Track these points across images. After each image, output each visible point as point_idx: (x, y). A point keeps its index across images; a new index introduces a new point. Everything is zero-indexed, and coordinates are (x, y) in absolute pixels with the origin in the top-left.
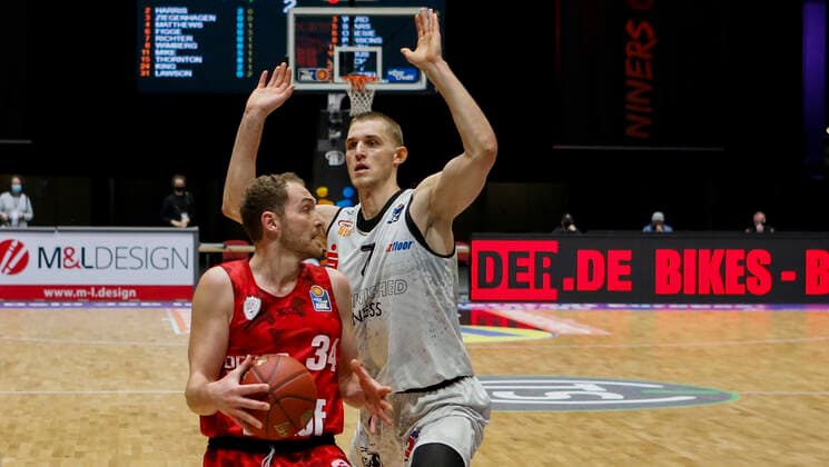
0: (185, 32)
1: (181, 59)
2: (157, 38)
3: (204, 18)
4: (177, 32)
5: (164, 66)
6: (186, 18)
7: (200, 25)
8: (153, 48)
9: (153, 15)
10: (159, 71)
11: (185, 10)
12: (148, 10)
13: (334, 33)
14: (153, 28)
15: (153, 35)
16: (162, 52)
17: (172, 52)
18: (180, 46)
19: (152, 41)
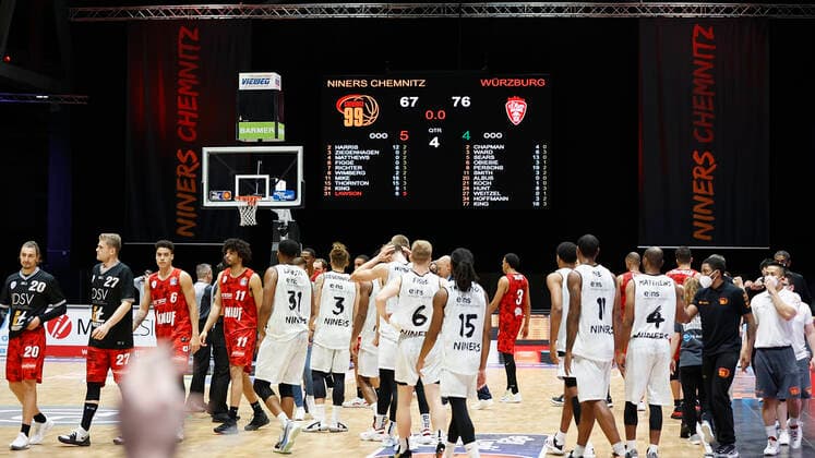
0: (357, 163)
1: (354, 183)
2: (337, 168)
3: (371, 152)
4: (351, 163)
5: (341, 188)
6: (358, 152)
7: (368, 158)
8: (333, 175)
9: (333, 150)
10: (338, 192)
11: (356, 147)
12: (330, 147)
13: (468, 162)
14: (333, 160)
15: (333, 165)
16: (339, 178)
17: (348, 178)
18: (353, 173)
19: (333, 170)
